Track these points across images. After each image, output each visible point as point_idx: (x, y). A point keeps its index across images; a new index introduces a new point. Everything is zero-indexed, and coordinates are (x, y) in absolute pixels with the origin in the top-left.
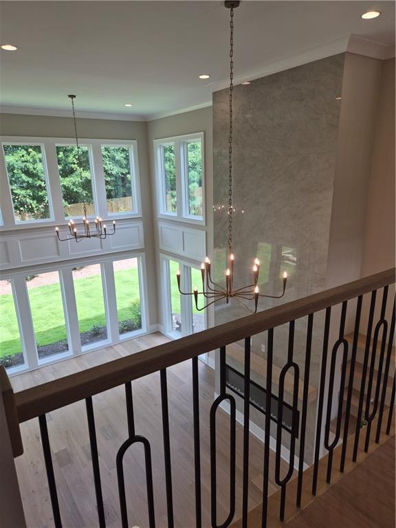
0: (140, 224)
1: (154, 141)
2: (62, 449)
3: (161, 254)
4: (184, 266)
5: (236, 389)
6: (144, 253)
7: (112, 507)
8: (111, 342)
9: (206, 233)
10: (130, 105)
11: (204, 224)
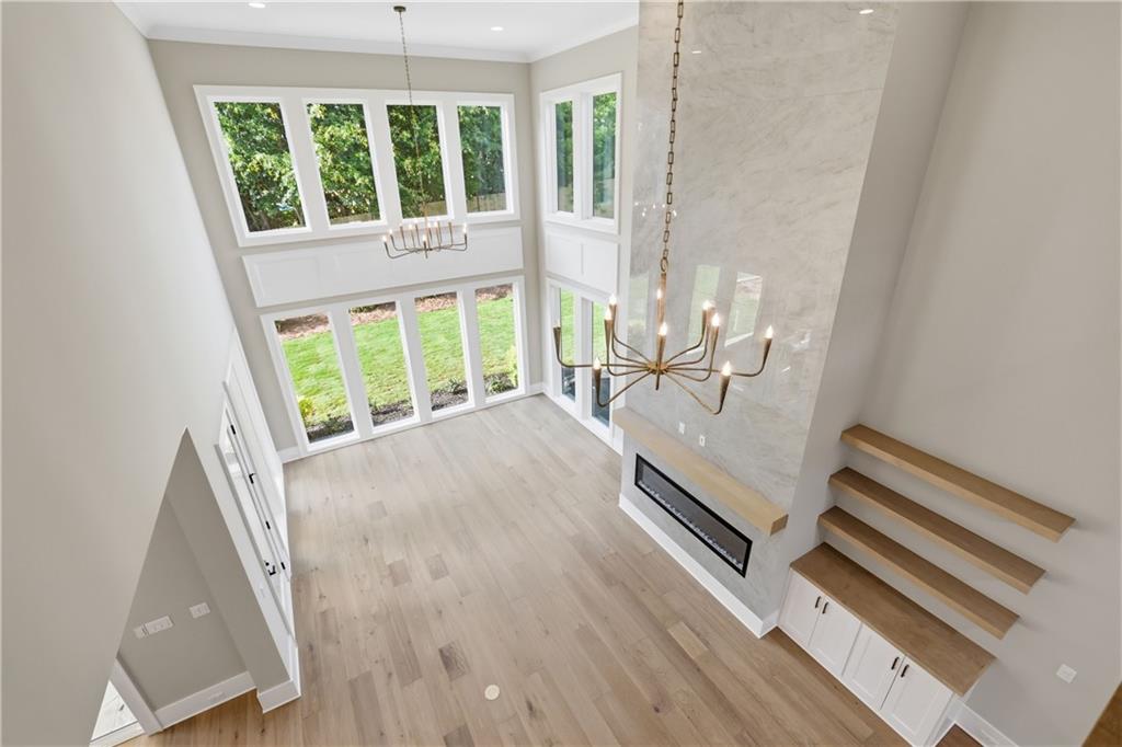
0: (517, 231)
1: (541, 94)
2: (397, 559)
3: (548, 279)
4: (583, 299)
5: (652, 493)
6: (522, 277)
7: (463, 653)
8: (474, 406)
9: (619, 247)
10: (500, 29)
11: (616, 232)
